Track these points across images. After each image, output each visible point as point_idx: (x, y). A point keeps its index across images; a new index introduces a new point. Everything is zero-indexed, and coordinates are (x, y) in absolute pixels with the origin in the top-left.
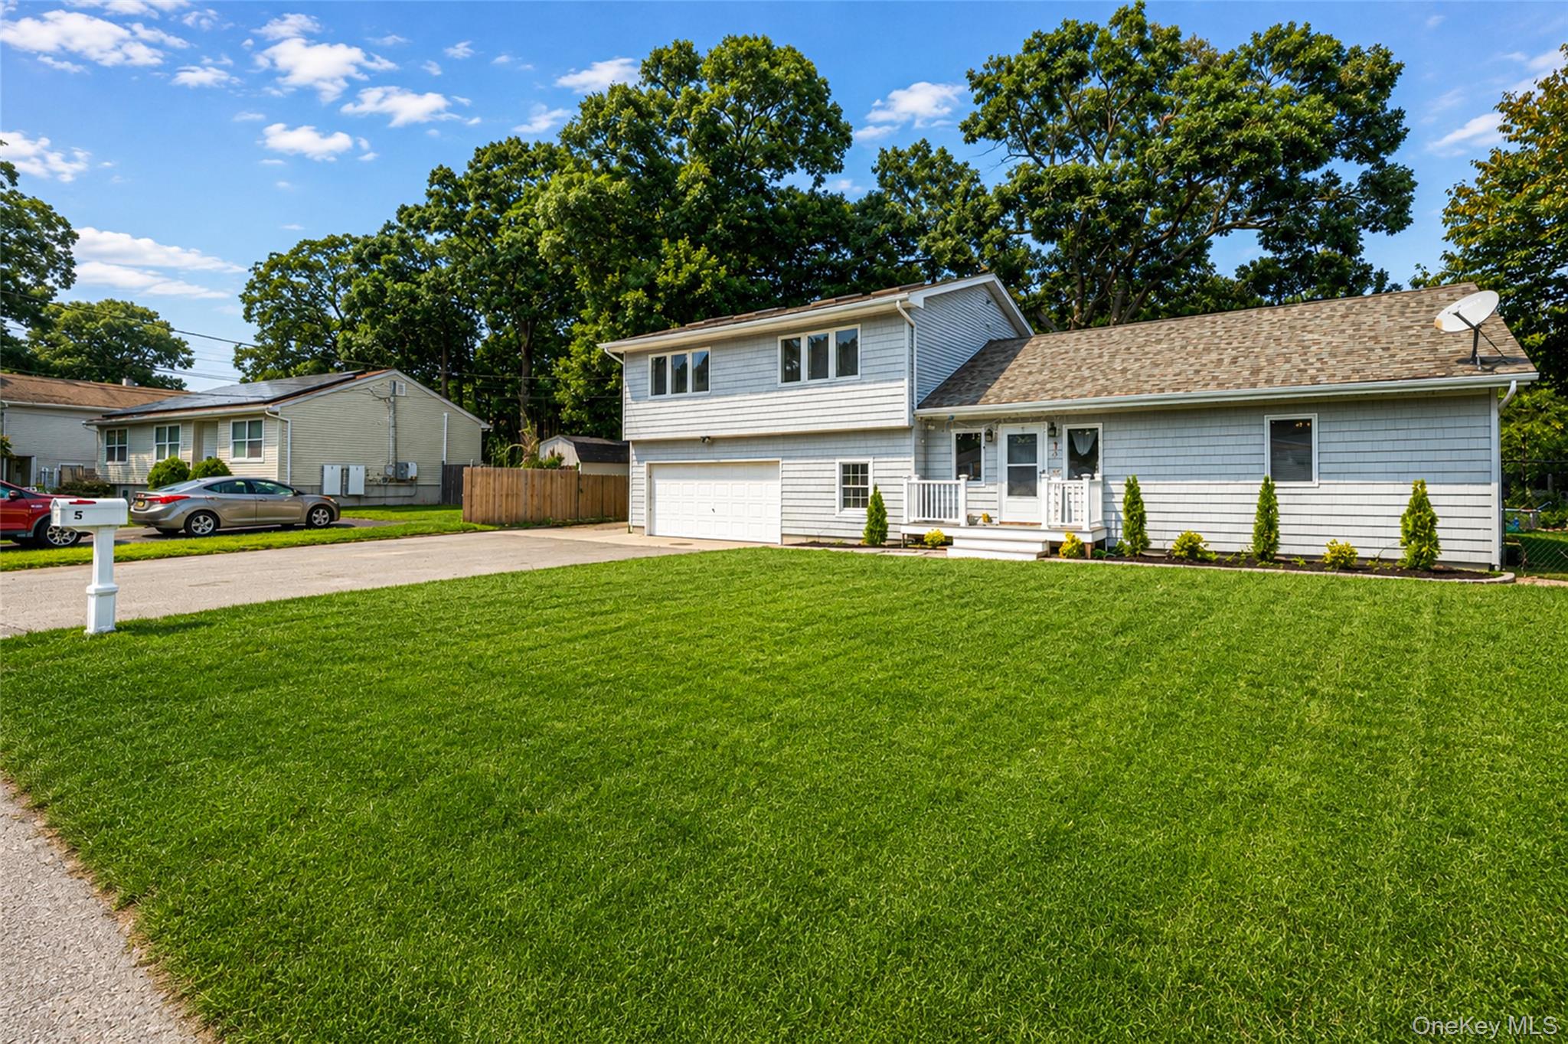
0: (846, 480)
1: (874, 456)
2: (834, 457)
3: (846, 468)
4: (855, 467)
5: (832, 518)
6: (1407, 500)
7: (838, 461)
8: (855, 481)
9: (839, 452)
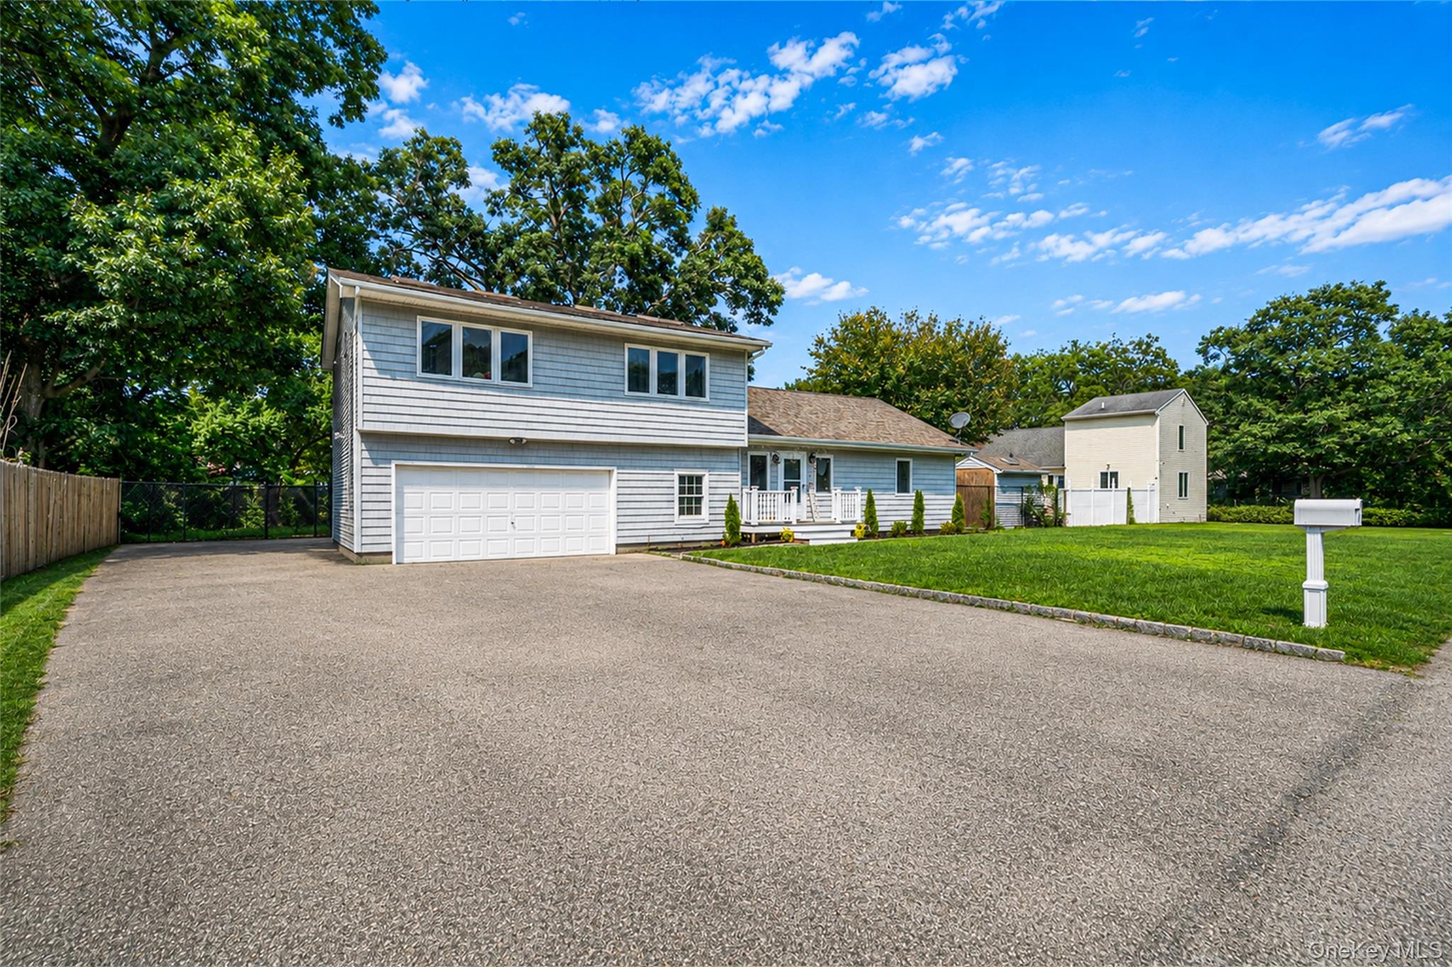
0: (682, 491)
1: (710, 469)
2: (672, 468)
3: (682, 478)
4: (691, 478)
5: (672, 525)
6: (954, 502)
7: (677, 473)
8: (690, 490)
9: (677, 464)
